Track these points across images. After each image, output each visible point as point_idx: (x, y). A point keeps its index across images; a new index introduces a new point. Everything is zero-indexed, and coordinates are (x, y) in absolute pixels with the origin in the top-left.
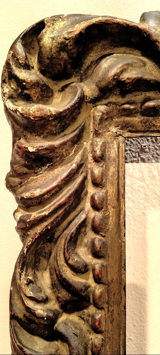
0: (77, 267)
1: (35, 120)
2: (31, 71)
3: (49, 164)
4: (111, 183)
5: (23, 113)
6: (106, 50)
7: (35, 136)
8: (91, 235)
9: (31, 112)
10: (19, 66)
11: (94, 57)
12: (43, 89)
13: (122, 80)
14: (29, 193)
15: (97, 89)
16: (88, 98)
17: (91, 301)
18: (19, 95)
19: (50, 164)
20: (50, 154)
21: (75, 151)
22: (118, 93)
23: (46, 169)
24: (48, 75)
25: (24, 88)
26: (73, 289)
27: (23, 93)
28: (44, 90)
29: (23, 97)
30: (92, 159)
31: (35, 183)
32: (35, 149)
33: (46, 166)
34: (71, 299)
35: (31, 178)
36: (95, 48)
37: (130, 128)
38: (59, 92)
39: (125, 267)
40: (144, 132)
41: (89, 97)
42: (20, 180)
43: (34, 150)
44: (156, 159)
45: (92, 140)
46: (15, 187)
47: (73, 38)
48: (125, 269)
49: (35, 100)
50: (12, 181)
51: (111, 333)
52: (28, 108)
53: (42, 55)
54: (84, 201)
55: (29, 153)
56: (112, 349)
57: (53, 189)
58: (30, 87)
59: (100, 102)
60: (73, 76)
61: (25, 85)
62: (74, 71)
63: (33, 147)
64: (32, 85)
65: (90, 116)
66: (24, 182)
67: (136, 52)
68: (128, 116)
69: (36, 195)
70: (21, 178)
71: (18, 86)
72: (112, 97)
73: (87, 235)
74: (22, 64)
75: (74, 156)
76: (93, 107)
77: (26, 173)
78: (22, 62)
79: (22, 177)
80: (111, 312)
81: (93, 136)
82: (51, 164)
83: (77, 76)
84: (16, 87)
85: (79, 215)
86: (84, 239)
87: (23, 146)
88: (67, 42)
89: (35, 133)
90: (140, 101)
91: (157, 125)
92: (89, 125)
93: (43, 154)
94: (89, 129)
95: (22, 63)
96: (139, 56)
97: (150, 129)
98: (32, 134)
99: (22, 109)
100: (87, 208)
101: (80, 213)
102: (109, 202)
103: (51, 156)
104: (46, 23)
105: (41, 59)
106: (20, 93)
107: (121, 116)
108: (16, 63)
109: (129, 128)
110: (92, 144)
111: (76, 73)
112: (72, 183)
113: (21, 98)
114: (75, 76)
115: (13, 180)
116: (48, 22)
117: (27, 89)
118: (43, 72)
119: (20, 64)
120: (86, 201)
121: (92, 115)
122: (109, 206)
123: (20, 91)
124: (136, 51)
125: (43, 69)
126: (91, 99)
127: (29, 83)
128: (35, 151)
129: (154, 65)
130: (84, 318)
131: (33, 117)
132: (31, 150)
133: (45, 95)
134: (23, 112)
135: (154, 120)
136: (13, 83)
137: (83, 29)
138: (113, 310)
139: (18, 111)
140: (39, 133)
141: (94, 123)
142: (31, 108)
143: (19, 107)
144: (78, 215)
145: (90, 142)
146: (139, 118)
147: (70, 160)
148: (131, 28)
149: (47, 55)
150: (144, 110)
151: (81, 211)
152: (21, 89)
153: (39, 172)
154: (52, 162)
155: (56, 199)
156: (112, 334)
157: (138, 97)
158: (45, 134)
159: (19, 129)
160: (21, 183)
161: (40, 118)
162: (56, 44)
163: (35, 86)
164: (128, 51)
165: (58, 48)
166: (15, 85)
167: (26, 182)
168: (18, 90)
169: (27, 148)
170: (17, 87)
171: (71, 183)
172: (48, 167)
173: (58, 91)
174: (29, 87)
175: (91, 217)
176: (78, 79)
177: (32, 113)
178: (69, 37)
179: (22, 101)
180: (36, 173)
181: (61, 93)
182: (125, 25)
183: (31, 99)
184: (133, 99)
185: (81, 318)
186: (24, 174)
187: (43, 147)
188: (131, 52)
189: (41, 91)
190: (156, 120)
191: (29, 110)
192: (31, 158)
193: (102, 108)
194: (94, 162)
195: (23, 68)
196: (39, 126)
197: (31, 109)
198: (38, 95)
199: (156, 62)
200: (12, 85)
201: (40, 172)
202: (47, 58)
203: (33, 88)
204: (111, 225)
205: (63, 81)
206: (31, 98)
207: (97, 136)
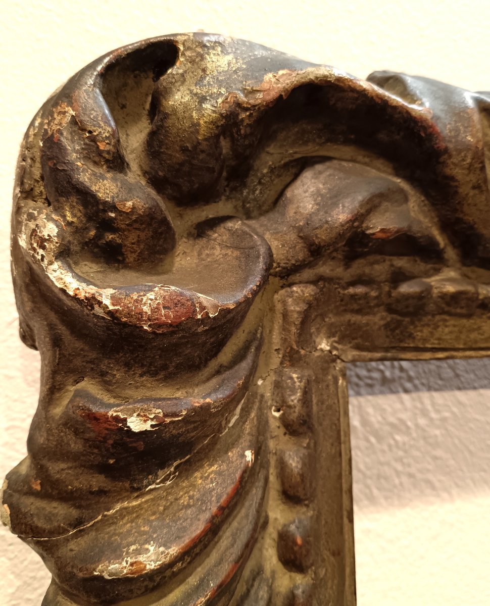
1: (154, 333)
2: (126, 176)
3: (181, 460)
5: (117, 311)
6: (306, 143)
7: (141, 376)
9: (146, 309)
10: (97, 159)
11: (275, 155)
12: (160, 231)
13: (368, 232)
14: (124, 564)
15: (300, 245)
16: (275, 265)
18: (86, 244)
19: (183, 460)
20: (192, 434)
21: (242, 409)
22: (340, 256)
23: (169, 475)
24: (170, 191)
25: (107, 225)
27: (100, 239)
28: (161, 233)
29: (96, 250)
30: (279, 427)
31: (132, 521)
32: (150, 423)
33: (170, 465)
35: (118, 507)
36: (282, 135)
37: (359, 341)
38: (188, 237)
40: (387, 350)
41: (278, 264)
42: (74, 513)
43: (147, 426)
44: (356, 388)
45: (279, 372)
46: (51, 533)
47: (259, 108)
49: (132, 259)
50: (36, 511)
52: (135, 296)
53: (166, 136)
54: (258, 545)
55: (129, 437)
57: (200, 541)
58: (128, 225)
59: (298, 275)
60: (223, 198)
61: (115, 219)
62: (227, 186)
63: (145, 416)
64: (135, 221)
65: (272, 309)
66: (92, 519)
67: (379, 163)
68: (359, 312)
69: (148, 567)
70: (79, 507)
71: (89, 218)
72: (324, 264)
74: (107, 156)
75: (241, 424)
76: (282, 287)
77: (102, 492)
78: (108, 148)
79: (83, 503)
81: (282, 363)
82: (187, 457)
83: (231, 198)
84: (81, 221)
85: (253, 592)
87: (110, 414)
88: (243, 115)
89: (142, 366)
90: (383, 277)
91: (418, 335)
92: (271, 331)
93: (173, 436)
94: (270, 343)
95: (108, 152)
96: (390, 174)
97: (402, 345)
98: (130, 369)
99: (113, 297)
100: (268, 566)
101: (252, 585)
103: (192, 437)
104: (182, 48)
105: (160, 147)
106: (93, 239)
107: (345, 311)
108: (87, 147)
109: (356, 341)
110: (277, 385)
111: (231, 191)
112: (241, 508)
113: (92, 252)
114: (228, 198)
115: (44, 509)
116: (189, 48)
117: (114, 230)
118: (156, 182)
119: (100, 153)
121: (279, 307)
123: (93, 233)
124: (381, 161)
125: (160, 173)
126: (284, 268)
127: (127, 213)
128: (149, 429)
129: (423, 201)
131: (150, 326)
132: (136, 424)
133: (158, 248)
134: (116, 308)
135: (412, 323)
136: (72, 207)
137: (286, 90)
139: (100, 303)
140: (155, 367)
141: (284, 329)
142: (144, 295)
143: (102, 291)
144: (248, 591)
145: (273, 377)
146: (382, 318)
147: (233, 438)
148: (389, 110)
149: (181, 140)
150: (398, 301)
151: (254, 580)
152: (97, 228)
153: (147, 486)
154: (189, 452)
155: (200, 565)
157: (377, 267)
158: (171, 369)
159: (82, 350)
160: (79, 522)
161: (174, 327)
162: (214, 115)
163: (141, 224)
164: (360, 158)
165: (217, 127)
166: (79, 214)
167: (100, 517)
168: (86, 229)
169: (125, 420)
170: (84, 220)
171: (238, 509)
172: (177, 468)
173: (185, 235)
174: (123, 226)
176: (235, 207)
177: (149, 313)
178: (250, 104)
179: (92, 262)
180: (139, 489)
181: (197, 241)
182: (377, 100)
183: (120, 258)
184: (367, 270)
186: (92, 493)
187: (178, 416)
188: (367, 160)
189: (152, 237)
190: (417, 323)
191: (136, 301)
192: (135, 449)
193: (307, 291)
194: (285, 434)
195: (108, 167)
196: (159, 349)
197: (145, 299)
198: (142, 247)
199: (427, 195)
200: (68, 214)
201: (150, 485)
202: (181, 147)
203: (136, 229)
205: (197, 206)
206: (122, 254)
207: (292, 365)
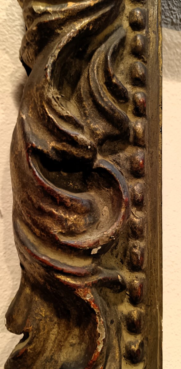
0: (122, 89)
4: (152, 3)
8: (128, 61)
17: (131, 139)
26: (117, 115)
34: (111, 133)
39: (162, 106)
48: (162, 108)
51: (151, 179)
54: (120, 17)
56: (152, 198)
73: (124, 60)
80: (151, 154)
85: (118, 31)
86: (120, 64)
100: (125, 26)
102: (149, 24)
120: (122, 18)
122: (150, 29)
130: (120, 162)
138: (153, 152)
144: (116, 30)
151: (119, 28)
156: (152, 181)
175: (130, 37)
185: (116, 162)
204: (151, 52)
